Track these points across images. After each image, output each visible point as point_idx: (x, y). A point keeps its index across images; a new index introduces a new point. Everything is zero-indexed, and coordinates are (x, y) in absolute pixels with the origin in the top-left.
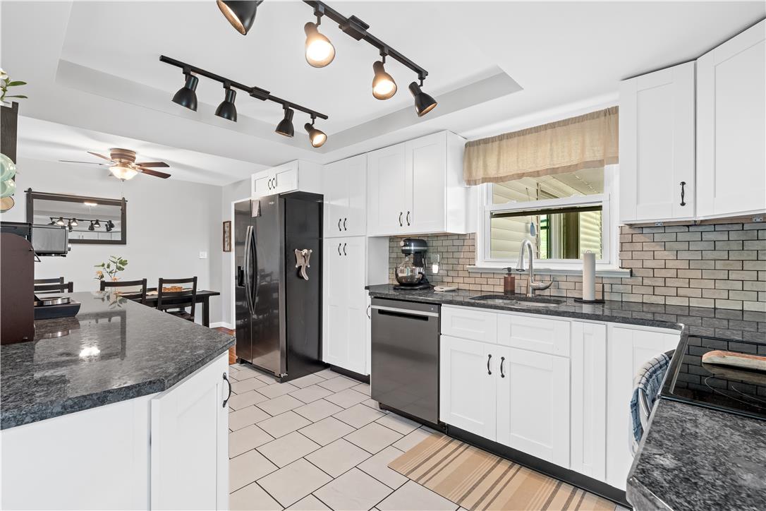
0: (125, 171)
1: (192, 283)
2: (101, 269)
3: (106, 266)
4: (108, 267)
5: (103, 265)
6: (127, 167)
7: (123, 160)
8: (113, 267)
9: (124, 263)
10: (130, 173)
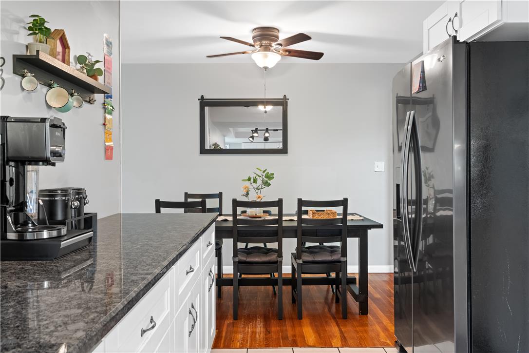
0: (266, 56)
1: (342, 208)
2: (247, 184)
3: (252, 180)
4: (255, 181)
5: (249, 179)
6: (269, 50)
7: (264, 42)
8: (259, 182)
9: (270, 177)
10: (271, 59)
